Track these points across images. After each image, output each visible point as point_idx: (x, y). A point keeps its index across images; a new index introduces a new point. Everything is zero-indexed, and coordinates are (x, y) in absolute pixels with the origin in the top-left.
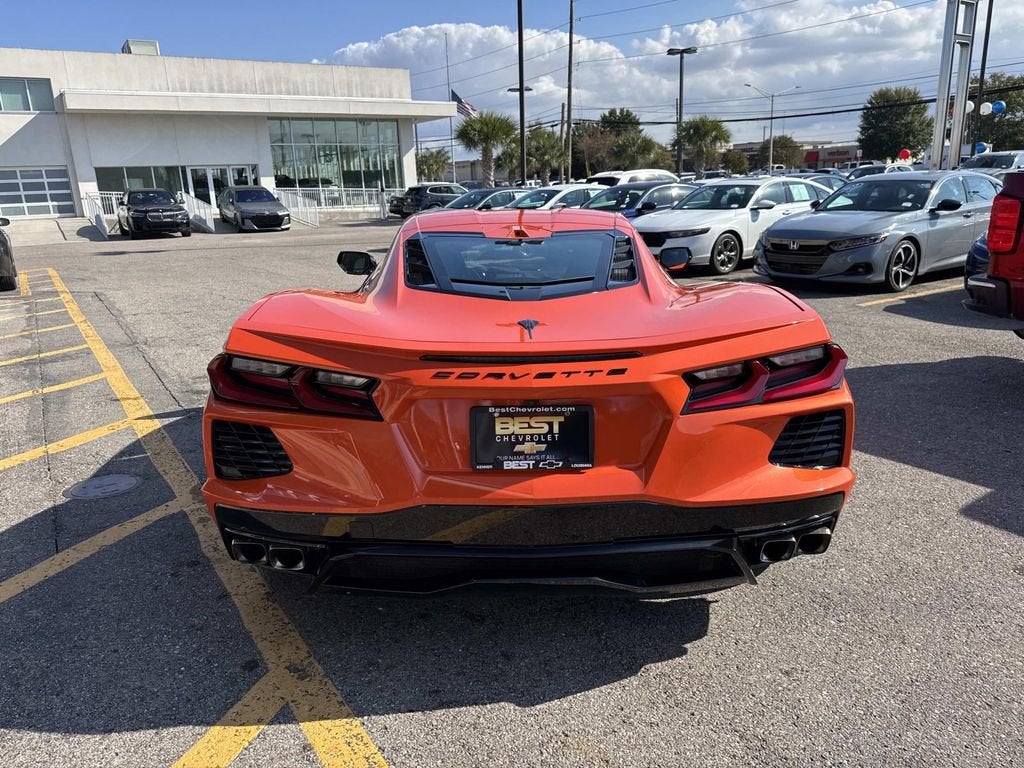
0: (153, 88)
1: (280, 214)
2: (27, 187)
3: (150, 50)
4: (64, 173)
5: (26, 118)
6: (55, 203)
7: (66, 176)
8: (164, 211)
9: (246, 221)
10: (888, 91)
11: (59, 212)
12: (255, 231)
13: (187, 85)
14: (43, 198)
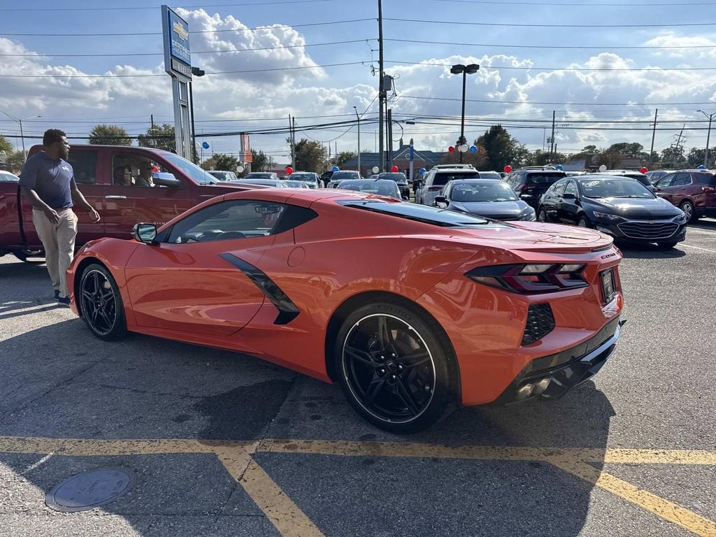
10: (104, 128)
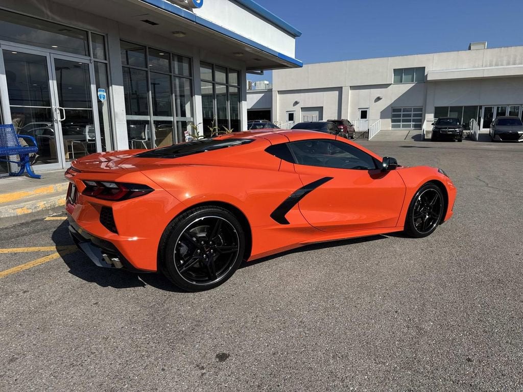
0: (474, 67)
1: (519, 133)
2: (404, 116)
3: (482, 46)
4: (421, 110)
5: (410, 86)
6: (414, 123)
7: (422, 111)
8: (449, 128)
9: (496, 136)
11: (415, 127)
12: (500, 142)
13: (494, 63)
14: (409, 121)
